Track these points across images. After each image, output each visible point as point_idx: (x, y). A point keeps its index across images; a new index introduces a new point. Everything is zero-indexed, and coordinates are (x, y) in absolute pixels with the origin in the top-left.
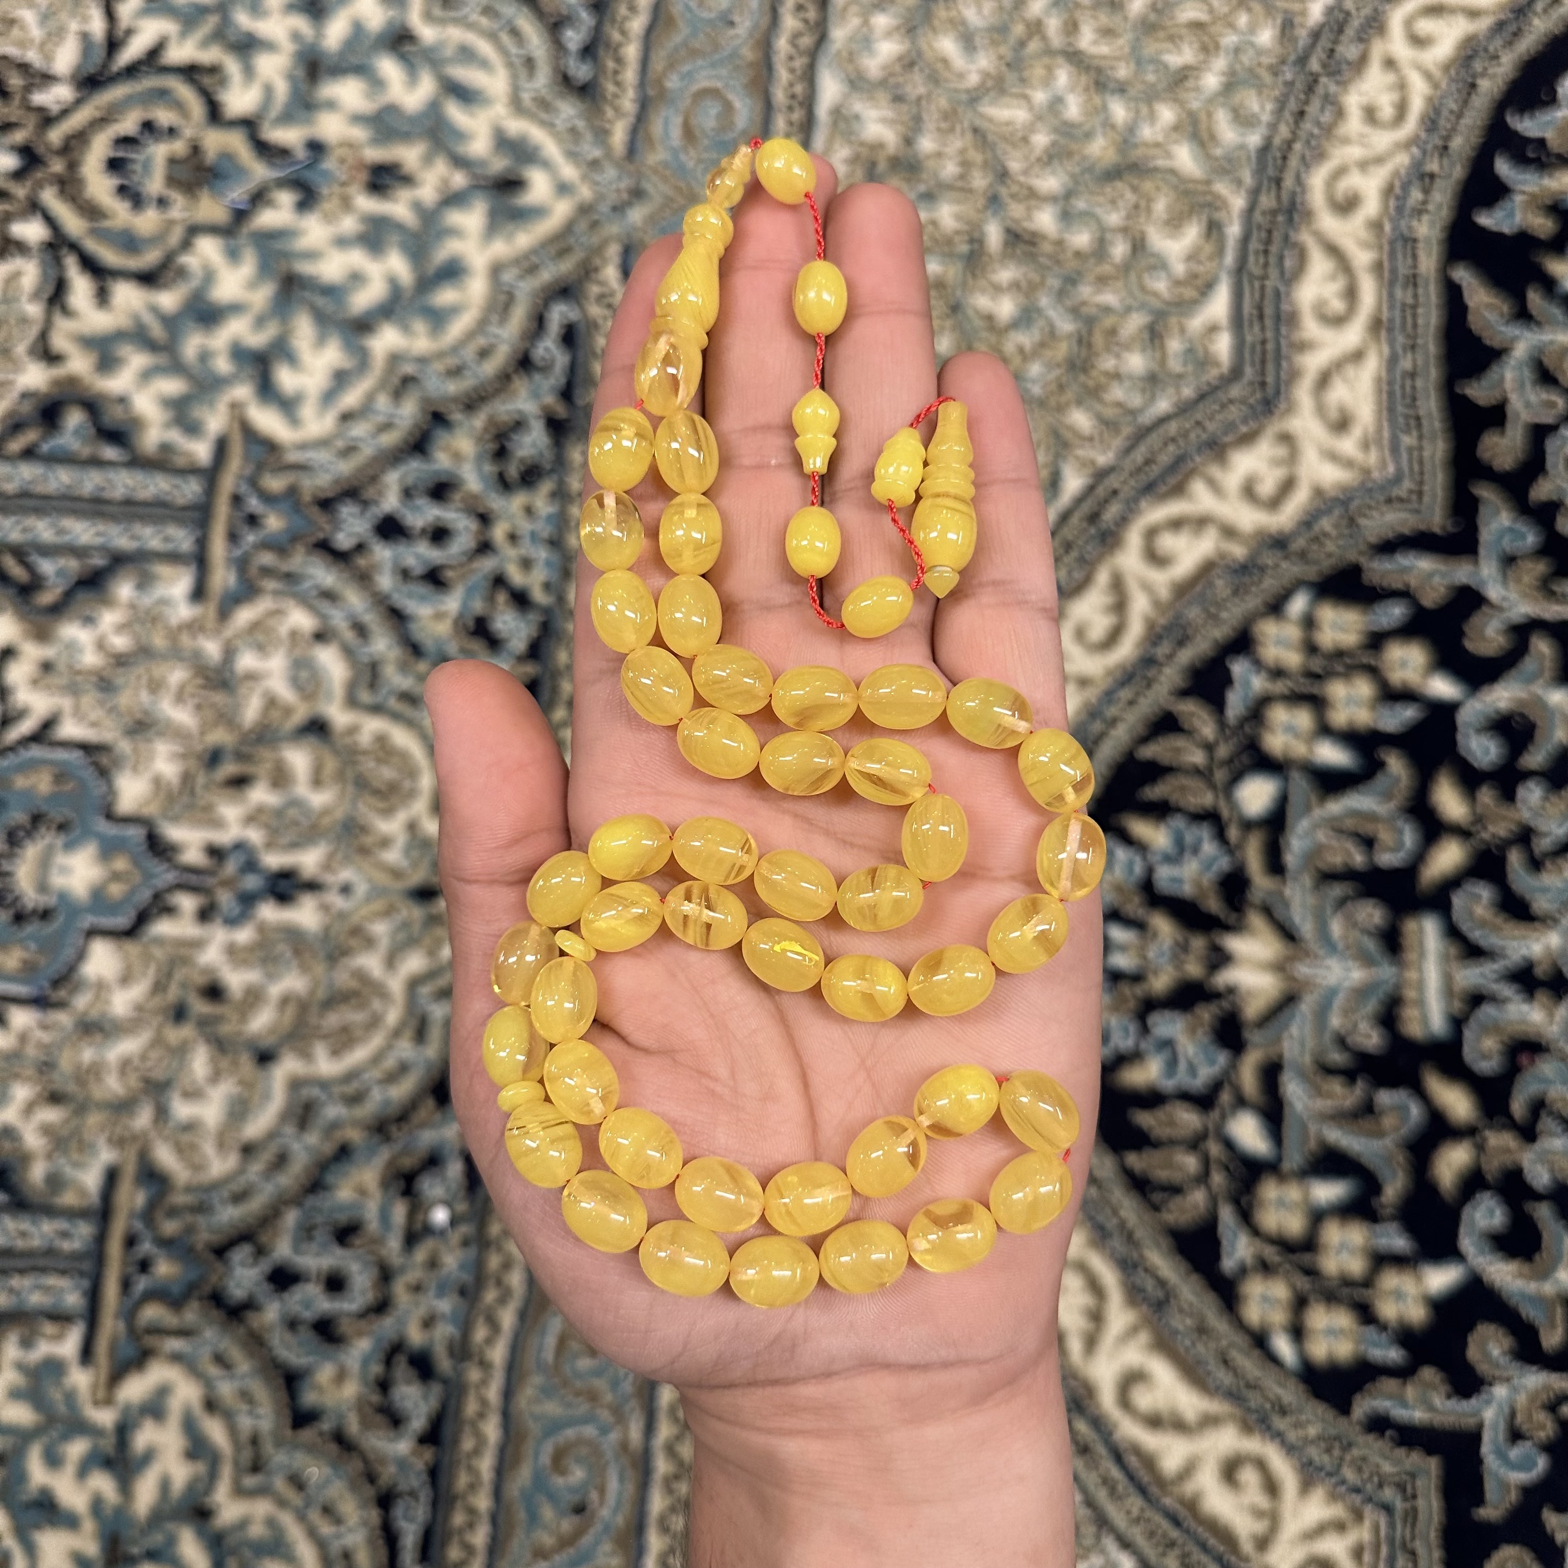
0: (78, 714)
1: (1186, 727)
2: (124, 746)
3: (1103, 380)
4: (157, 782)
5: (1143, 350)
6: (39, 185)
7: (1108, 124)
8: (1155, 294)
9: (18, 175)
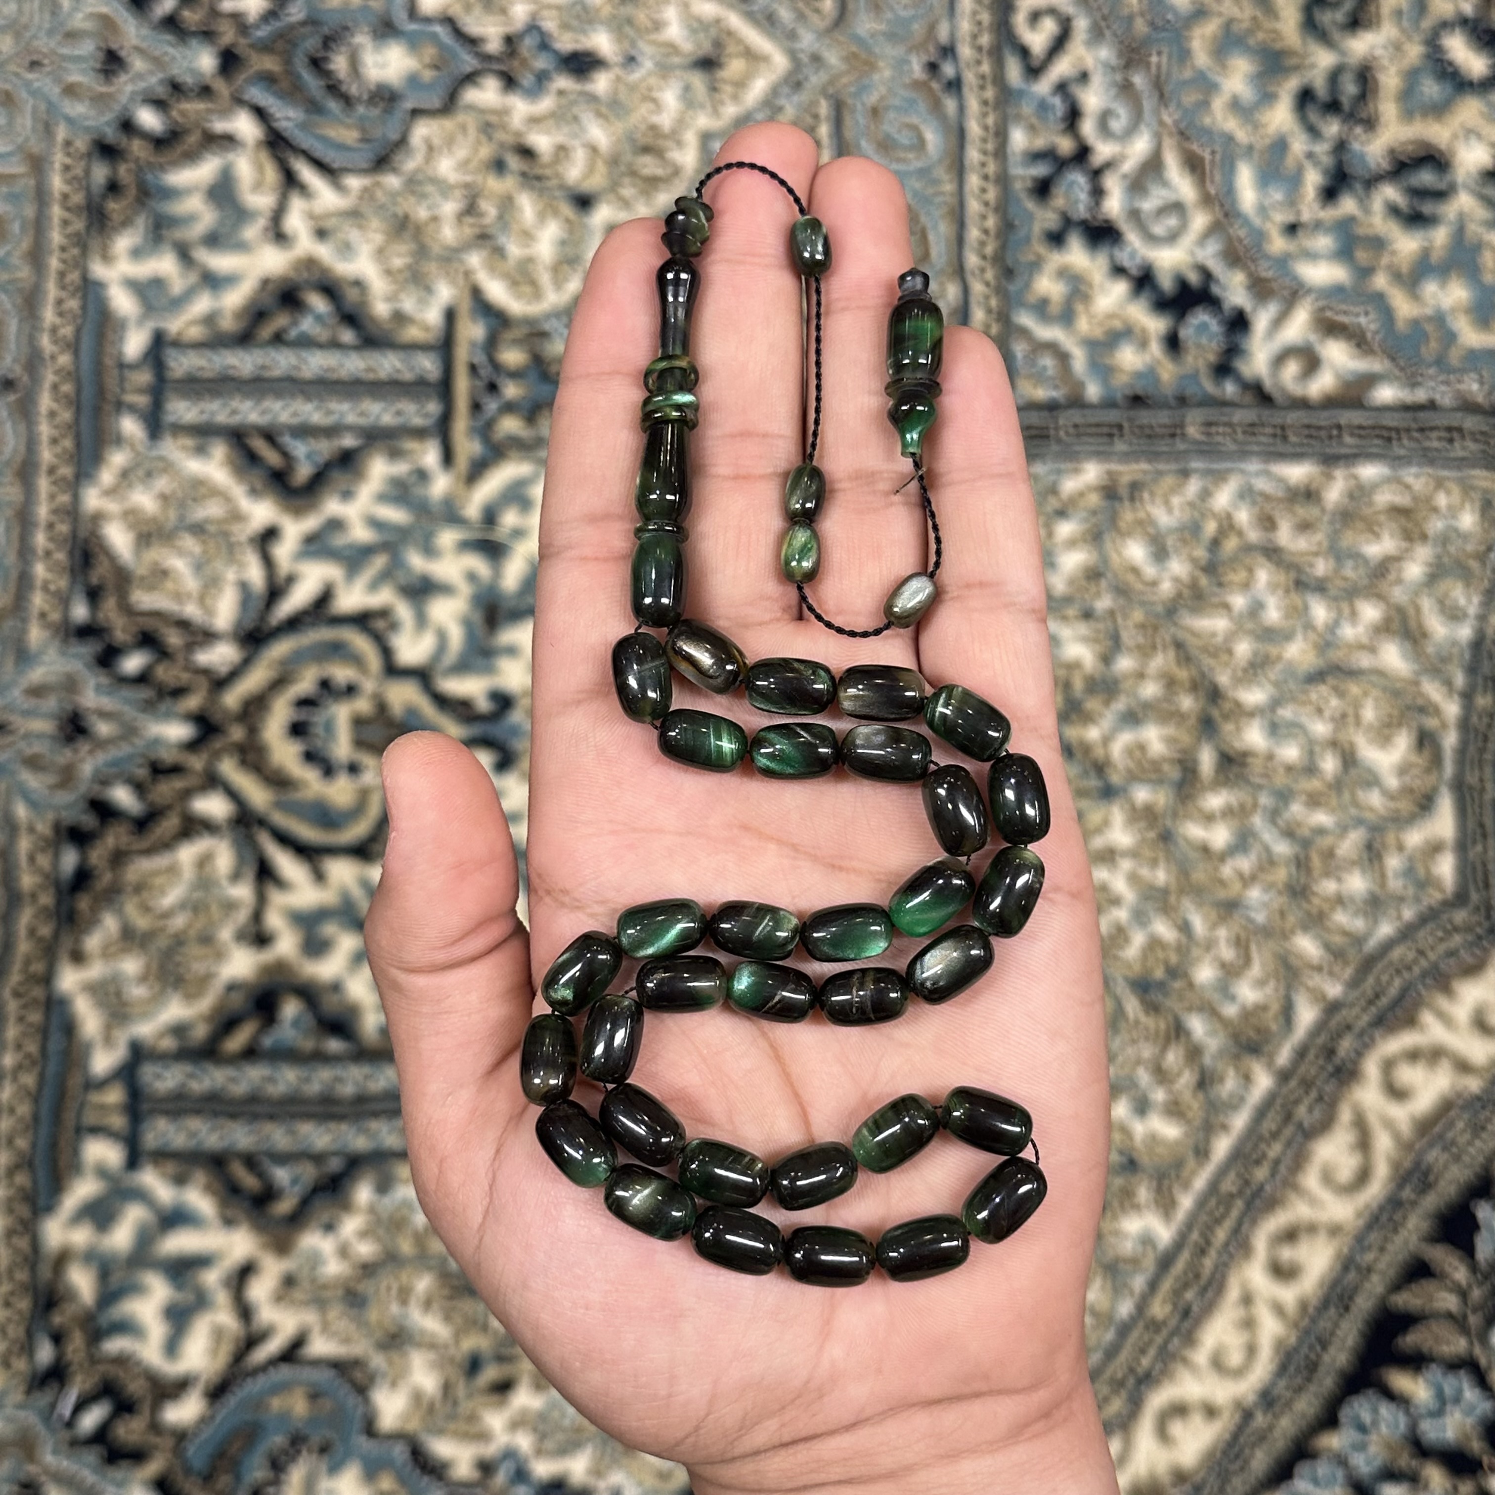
0: (325, 1328)
1: (1438, 1271)
2: (378, 1361)
3: (1326, 907)
4: (417, 1397)
5: (1363, 872)
6: (217, 755)
7: (1309, 626)
8: (1371, 809)
9: (192, 746)
